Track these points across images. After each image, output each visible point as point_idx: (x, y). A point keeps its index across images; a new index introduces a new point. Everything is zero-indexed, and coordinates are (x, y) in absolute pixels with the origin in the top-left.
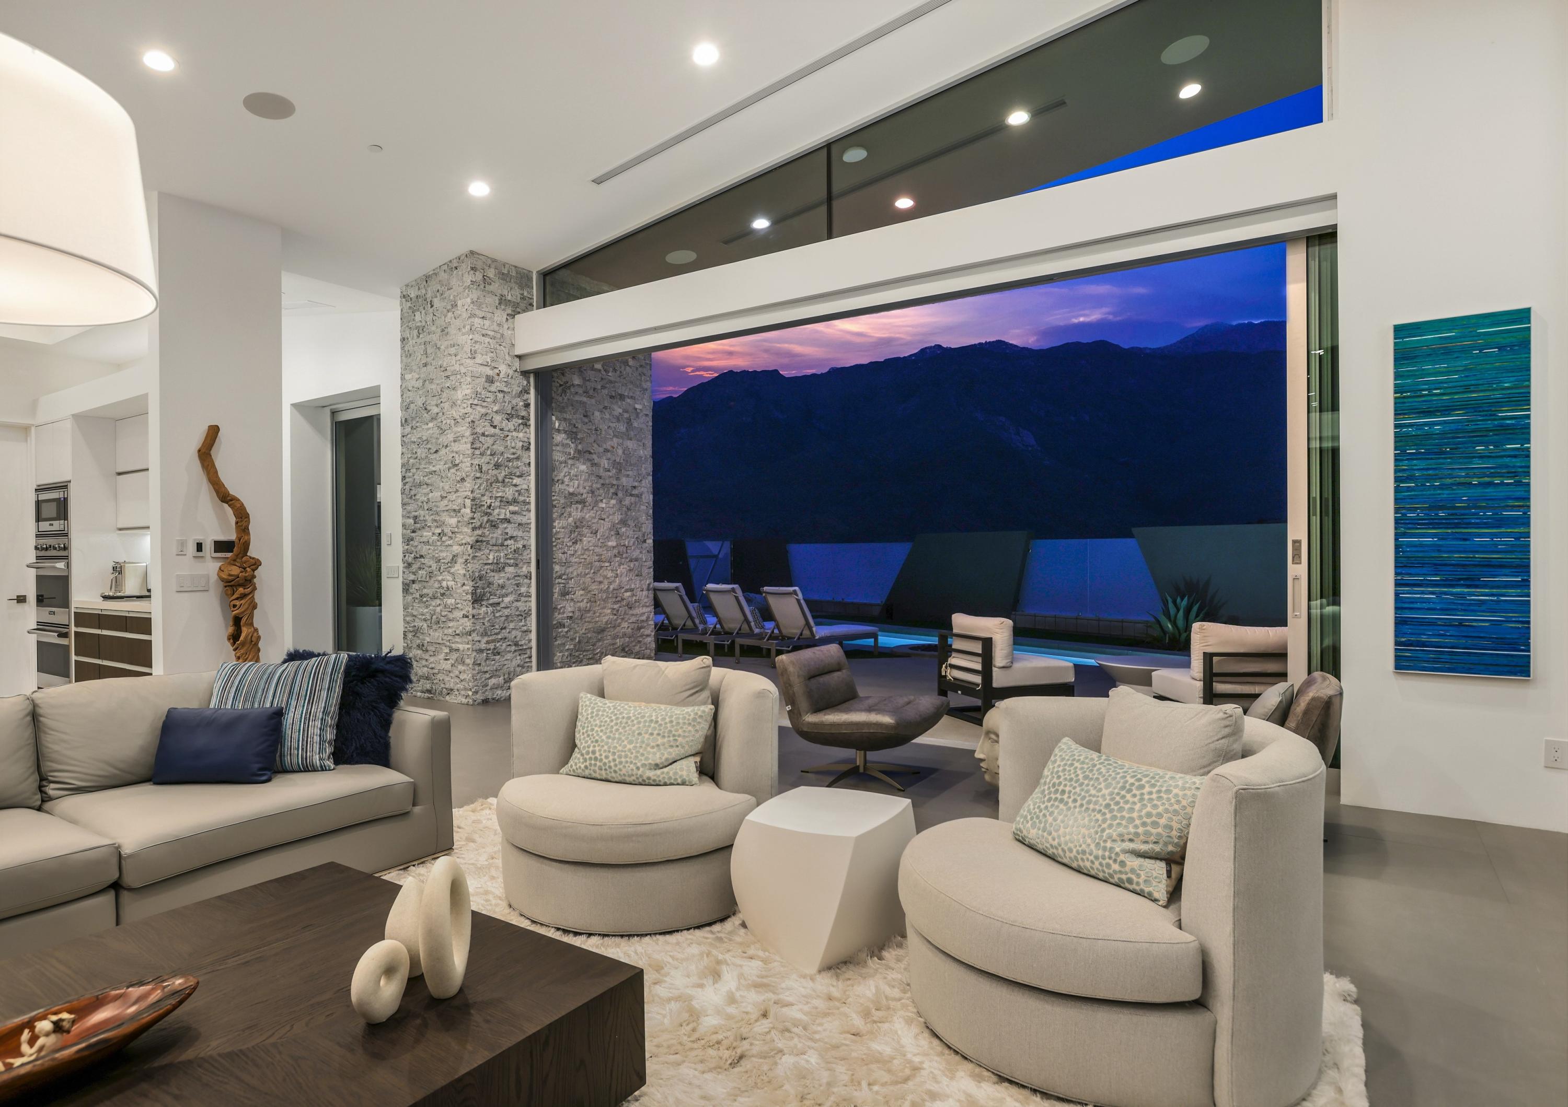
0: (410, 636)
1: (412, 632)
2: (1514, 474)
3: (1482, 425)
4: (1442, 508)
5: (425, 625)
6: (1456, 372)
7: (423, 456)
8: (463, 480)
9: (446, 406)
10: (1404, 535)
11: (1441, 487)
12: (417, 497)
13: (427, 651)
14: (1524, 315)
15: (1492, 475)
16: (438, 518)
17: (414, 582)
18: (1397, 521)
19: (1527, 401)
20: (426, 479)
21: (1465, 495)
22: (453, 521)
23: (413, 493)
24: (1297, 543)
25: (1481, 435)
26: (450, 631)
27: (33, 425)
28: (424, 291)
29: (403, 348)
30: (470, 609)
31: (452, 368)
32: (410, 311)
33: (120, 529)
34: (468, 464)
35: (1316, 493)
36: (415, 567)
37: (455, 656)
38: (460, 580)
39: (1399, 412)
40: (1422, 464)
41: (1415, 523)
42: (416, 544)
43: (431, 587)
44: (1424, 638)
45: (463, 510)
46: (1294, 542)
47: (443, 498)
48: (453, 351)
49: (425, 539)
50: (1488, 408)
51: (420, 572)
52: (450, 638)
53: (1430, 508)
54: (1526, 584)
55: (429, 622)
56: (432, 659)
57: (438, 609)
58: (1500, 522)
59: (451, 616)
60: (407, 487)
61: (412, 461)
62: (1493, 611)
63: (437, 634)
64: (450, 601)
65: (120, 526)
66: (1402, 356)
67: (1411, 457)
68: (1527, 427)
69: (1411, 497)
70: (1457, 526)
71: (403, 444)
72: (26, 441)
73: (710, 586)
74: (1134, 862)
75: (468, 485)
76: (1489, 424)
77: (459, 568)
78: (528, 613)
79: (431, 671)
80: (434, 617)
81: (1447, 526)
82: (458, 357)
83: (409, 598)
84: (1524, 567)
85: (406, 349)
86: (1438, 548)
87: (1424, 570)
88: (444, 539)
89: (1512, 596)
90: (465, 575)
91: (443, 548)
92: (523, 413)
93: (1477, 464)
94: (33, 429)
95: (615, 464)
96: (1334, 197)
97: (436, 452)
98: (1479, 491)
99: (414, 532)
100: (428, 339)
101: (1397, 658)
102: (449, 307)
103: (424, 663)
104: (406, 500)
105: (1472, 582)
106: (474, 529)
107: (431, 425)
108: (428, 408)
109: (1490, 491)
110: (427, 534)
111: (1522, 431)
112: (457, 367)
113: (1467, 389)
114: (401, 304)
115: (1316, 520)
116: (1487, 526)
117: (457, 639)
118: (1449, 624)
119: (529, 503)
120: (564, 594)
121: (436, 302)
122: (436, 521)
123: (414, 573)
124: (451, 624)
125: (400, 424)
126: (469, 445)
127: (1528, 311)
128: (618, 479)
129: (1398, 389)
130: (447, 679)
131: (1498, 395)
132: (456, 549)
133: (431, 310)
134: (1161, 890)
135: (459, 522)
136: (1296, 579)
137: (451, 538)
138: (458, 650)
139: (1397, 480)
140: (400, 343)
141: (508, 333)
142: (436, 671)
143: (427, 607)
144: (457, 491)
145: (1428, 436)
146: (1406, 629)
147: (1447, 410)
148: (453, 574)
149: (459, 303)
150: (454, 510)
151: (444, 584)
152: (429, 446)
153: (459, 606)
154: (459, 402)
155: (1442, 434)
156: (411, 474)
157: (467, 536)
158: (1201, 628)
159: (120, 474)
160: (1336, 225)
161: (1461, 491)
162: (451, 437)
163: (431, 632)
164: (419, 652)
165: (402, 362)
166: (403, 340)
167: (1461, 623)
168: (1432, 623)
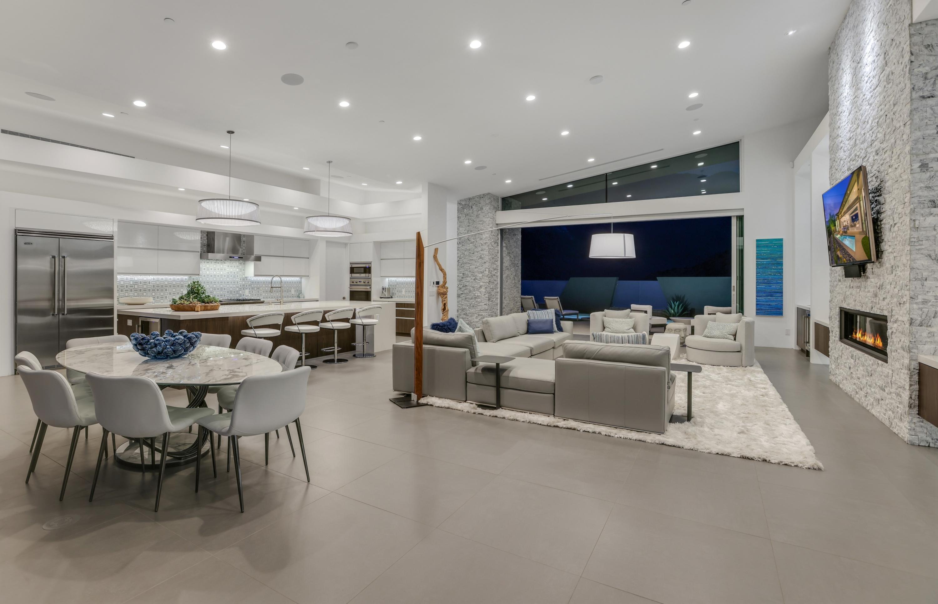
0: (460, 311)
1: (461, 310)
2: (780, 273)
3: (774, 262)
4: (766, 280)
5: (467, 308)
6: (769, 251)
7: (468, 254)
8: (485, 263)
9: (478, 239)
10: (758, 285)
11: (766, 275)
12: (465, 267)
13: (468, 315)
14: (782, 240)
15: (776, 273)
16: (473, 274)
17: (462, 294)
18: (757, 282)
19: (782, 258)
20: (468, 262)
21: (770, 277)
22: (481, 275)
23: (463, 265)
24: (734, 286)
25: (773, 264)
26: (478, 309)
27: (348, 243)
28: (468, 203)
29: (458, 220)
30: (487, 302)
31: (481, 228)
32: (462, 209)
33: (381, 277)
34: (488, 258)
35: (738, 275)
36: (463, 289)
37: (480, 317)
38: (483, 294)
39: (757, 258)
40: (762, 270)
41: (761, 283)
42: (464, 282)
43: (471, 295)
44: (762, 308)
45: (485, 272)
46: (733, 286)
47: (476, 268)
48: (481, 223)
49: (468, 281)
50: (775, 259)
51: (466, 291)
52: (478, 311)
53: (763, 280)
54: (782, 296)
55: (469, 307)
56: (470, 318)
57: (473, 302)
58: (777, 283)
59: (479, 304)
60: (460, 264)
61: (462, 256)
62: (776, 302)
63: (472, 310)
64: (479, 300)
65: (381, 276)
66: (758, 246)
67: (760, 268)
68: (782, 263)
69: (760, 277)
70: (769, 284)
71: (458, 250)
72: (346, 248)
73: (545, 297)
74: (728, 335)
75: (487, 264)
76: (775, 262)
77: (483, 290)
78: (497, 304)
79: (470, 322)
80: (471, 305)
81: (767, 284)
82: (483, 225)
83: (460, 299)
84: (782, 293)
85: (460, 220)
86: (765, 288)
87: (762, 293)
88: (476, 280)
89: (779, 298)
90: (485, 292)
91: (476, 283)
92: (497, 242)
93: (773, 270)
94: (349, 244)
95: (514, 256)
96: (743, 209)
97: (473, 253)
98: (773, 276)
99: (462, 278)
100: (470, 218)
101: (757, 312)
102: (479, 209)
103: (466, 319)
104: (459, 268)
105: (771, 296)
106: (489, 278)
107: (471, 245)
108: (470, 239)
109: (775, 277)
110: (469, 279)
111: (781, 264)
112: (483, 228)
113: (771, 254)
114: (458, 206)
115: (738, 281)
116: (775, 284)
117: (481, 311)
118: (767, 305)
119: (498, 270)
120: (505, 298)
121: (474, 207)
122: (473, 275)
123: (462, 291)
124: (479, 307)
125: (457, 244)
126: (488, 252)
127: (782, 239)
128: (515, 261)
129: (757, 253)
130: (477, 324)
131: (777, 256)
132: (481, 284)
133: (472, 209)
134: (733, 339)
135: (483, 275)
136: (734, 295)
137: (479, 280)
138: (482, 315)
139: (757, 273)
140: (457, 218)
141: (495, 217)
142: (472, 322)
143: (468, 302)
144: (482, 266)
145: (763, 264)
146: (758, 306)
147: (766, 259)
148: (480, 292)
149: (484, 208)
150: (481, 272)
151: (476, 294)
152: (470, 251)
153: (483, 301)
154: (484, 239)
155: (766, 264)
156: (461, 260)
157: (486, 280)
158: (707, 307)
159: (381, 259)
160: (743, 216)
161: (770, 276)
162: (480, 249)
163: (470, 310)
164: (465, 316)
165: (458, 224)
166: (458, 217)
167: (769, 305)
168: (764, 305)
